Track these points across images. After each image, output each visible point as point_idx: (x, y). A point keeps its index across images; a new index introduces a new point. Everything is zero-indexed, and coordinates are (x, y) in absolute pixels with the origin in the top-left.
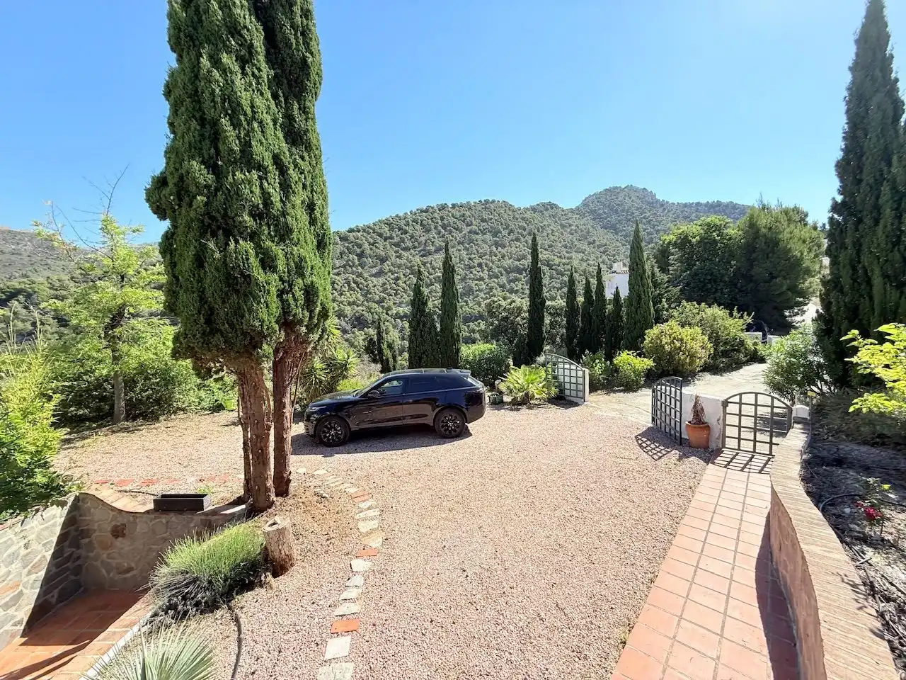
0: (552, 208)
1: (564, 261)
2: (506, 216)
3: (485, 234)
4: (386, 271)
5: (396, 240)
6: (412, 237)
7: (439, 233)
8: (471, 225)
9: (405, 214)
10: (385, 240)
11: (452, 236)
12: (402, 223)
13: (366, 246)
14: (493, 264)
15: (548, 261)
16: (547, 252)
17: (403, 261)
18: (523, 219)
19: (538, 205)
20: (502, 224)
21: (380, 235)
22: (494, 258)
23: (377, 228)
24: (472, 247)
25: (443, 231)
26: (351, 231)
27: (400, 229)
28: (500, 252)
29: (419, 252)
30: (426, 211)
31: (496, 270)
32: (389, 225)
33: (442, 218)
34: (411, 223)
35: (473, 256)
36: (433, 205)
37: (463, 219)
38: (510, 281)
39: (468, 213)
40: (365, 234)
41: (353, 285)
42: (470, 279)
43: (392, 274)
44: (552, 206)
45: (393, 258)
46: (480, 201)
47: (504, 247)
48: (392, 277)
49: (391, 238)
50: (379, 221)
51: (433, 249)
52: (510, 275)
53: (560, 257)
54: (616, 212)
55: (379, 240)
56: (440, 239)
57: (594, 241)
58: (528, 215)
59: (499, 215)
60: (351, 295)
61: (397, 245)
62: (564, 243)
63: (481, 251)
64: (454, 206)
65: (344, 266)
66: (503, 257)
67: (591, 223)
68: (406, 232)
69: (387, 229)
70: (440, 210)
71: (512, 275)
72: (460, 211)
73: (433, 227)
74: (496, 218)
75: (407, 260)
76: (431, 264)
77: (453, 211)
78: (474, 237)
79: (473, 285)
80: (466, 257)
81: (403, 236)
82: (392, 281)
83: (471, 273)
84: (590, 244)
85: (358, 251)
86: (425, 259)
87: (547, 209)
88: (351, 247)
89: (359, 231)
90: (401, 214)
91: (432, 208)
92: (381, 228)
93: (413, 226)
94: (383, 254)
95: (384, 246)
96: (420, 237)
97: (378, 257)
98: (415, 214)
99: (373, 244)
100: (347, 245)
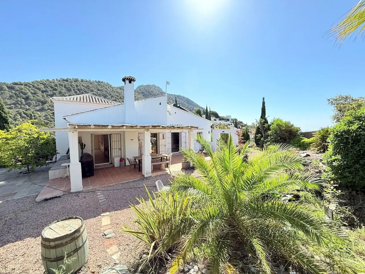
2: (109, 90)
4: (46, 109)
8: (93, 91)
9: (53, 80)
10: (43, 92)
12: (53, 85)
13: (30, 94)
18: (117, 92)
20: (108, 93)
21: (39, 89)
23: (36, 85)
25: (78, 92)
26: (15, 84)
27: (51, 87)
30: (67, 81)
32: (44, 84)
33: (77, 86)
34: (58, 86)
39: (90, 85)
40: (27, 87)
41: (23, 115)
43: (50, 111)
46: (96, 81)
49: (46, 91)
50: (37, 81)
58: (119, 90)
59: (106, 89)
60: (23, 120)
64: (82, 81)
65: (14, 104)
68: (56, 90)
70: (75, 81)
72: (86, 84)
74: (105, 90)
81: (55, 92)
82: (51, 115)
85: (24, 96)
88: (18, 94)
89: (22, 85)
90: (51, 80)
91: (70, 79)
92: (38, 85)
93: (60, 87)
94: (43, 99)
95: (43, 95)
96: (65, 93)
97: (39, 101)
98: (60, 81)
99: (35, 94)
100: (14, 92)
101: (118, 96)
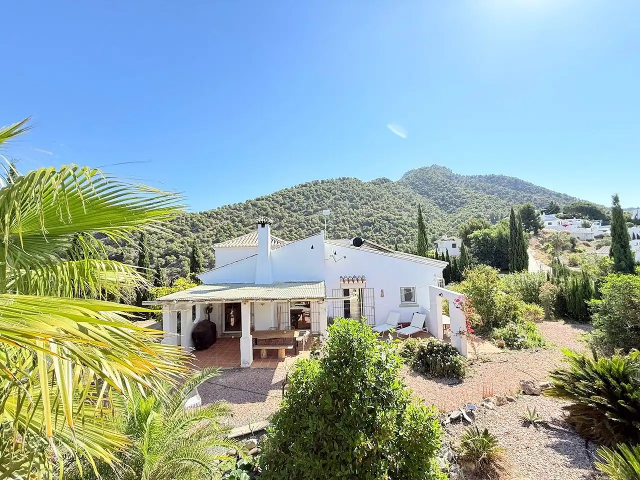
0: (386, 182)
1: (397, 217)
2: (357, 188)
3: (345, 200)
4: (283, 226)
5: (288, 205)
6: (298, 203)
7: (315, 200)
8: (335, 194)
9: (292, 188)
10: (281, 205)
11: (324, 202)
12: (291, 194)
13: (269, 210)
14: (352, 219)
15: (387, 217)
16: (385, 212)
17: (294, 219)
18: (369, 190)
19: (377, 180)
20: (355, 194)
21: (277, 202)
22: (352, 215)
23: (275, 197)
24: (337, 209)
25: (318, 198)
26: (258, 200)
27: (290, 198)
28: (355, 212)
29: (304, 213)
30: (305, 186)
31: (354, 224)
32: (283, 195)
33: (316, 191)
34: (296, 194)
35: (338, 215)
36: (310, 181)
37: (329, 190)
38: (363, 231)
39: (332, 187)
40: (268, 202)
42: (337, 230)
43: (287, 228)
44: (386, 180)
45: (287, 217)
46: (340, 178)
47: (358, 209)
48: (287, 230)
49: (284, 204)
50: (276, 193)
51: (312, 210)
52: (364, 227)
53: (395, 215)
54: (427, 183)
55: (277, 205)
56: (316, 204)
57: (415, 203)
58: (371, 187)
59: (353, 187)
61: (289, 208)
62: (396, 206)
63: (343, 212)
64: (323, 182)
66: (358, 215)
67: (412, 191)
68: (294, 200)
69: (281, 198)
70: (314, 185)
71: (365, 227)
72: (327, 186)
73: (311, 196)
74: (351, 189)
75: (296, 218)
76: (312, 220)
77: (322, 185)
78: (338, 202)
79: (340, 234)
80: (334, 216)
81: (292, 203)
82: (287, 233)
83: (338, 226)
84: (412, 205)
85: (264, 213)
86: (308, 217)
87: (383, 183)
88: (260, 211)
89: (263, 200)
90: (289, 188)
91: (309, 184)
92: (277, 198)
93: (298, 196)
94: (280, 214)
95: (281, 209)
96: (303, 203)
97: (277, 217)
98: (298, 188)
99: (273, 208)
100: (256, 209)
101: (370, 197)
